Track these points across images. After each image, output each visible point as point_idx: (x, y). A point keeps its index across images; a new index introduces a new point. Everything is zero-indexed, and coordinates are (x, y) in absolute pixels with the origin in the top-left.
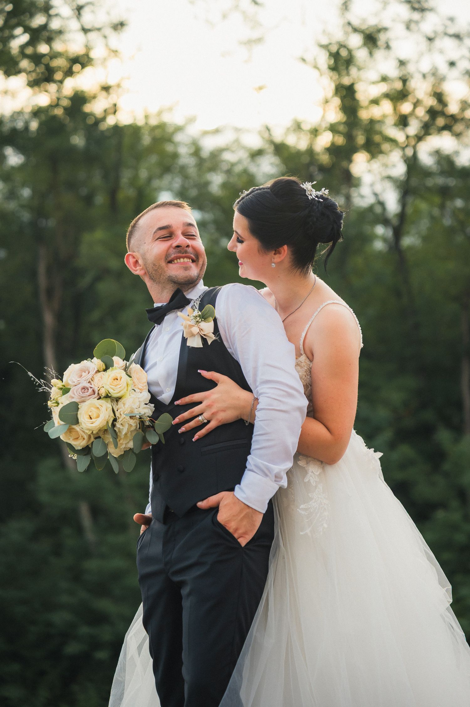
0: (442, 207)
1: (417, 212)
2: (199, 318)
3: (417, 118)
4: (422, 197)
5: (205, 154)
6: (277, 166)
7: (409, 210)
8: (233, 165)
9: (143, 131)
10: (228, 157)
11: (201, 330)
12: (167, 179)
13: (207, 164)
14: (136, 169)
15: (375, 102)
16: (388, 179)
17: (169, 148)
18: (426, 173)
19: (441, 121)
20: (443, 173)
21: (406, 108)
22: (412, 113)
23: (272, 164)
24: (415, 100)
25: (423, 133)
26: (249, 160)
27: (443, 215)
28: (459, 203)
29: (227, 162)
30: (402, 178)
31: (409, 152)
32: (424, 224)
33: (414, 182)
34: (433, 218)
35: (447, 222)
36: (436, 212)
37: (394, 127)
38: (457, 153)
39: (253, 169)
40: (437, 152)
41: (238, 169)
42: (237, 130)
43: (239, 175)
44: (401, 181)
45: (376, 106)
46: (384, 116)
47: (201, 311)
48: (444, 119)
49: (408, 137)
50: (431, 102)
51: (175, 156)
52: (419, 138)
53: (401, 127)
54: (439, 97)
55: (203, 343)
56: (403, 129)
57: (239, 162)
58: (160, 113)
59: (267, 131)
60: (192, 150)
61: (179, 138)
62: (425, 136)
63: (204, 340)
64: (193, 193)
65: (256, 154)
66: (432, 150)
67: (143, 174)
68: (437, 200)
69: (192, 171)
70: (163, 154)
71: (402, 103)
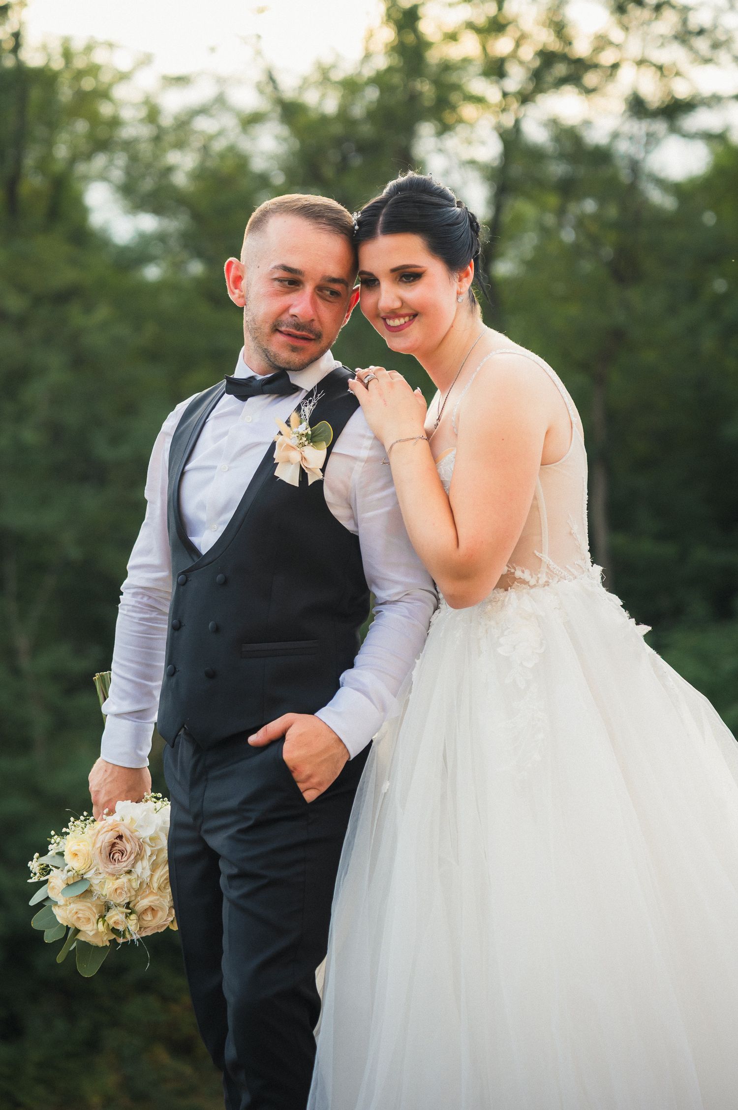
0: (561, 212)
1: (519, 220)
2: (305, 439)
3: (521, 63)
4: (529, 197)
5: (167, 121)
6: (285, 139)
7: (507, 217)
8: (211, 138)
9: (60, 79)
10: (203, 125)
11: (304, 458)
12: (100, 161)
13: (170, 138)
14: (49, 143)
15: (452, 37)
16: (471, 165)
17: (106, 110)
18: (536, 155)
19: (560, 70)
20: (562, 156)
21: (502, 46)
22: (514, 55)
23: (277, 137)
24: (518, 34)
25: (531, 86)
26: (238, 130)
27: (560, 225)
28: (590, 206)
29: (202, 133)
30: (496, 163)
31: (508, 121)
32: (529, 242)
33: (517, 170)
34: (545, 232)
35: (568, 236)
36: (550, 219)
37: (483, 79)
38: (587, 123)
39: (245, 145)
40: (553, 123)
41: (219, 146)
42: (220, 81)
43: (222, 156)
44: (493, 168)
45: (454, 43)
46: (466, 61)
47: (311, 428)
48: (566, 65)
49: (505, 95)
50: (545, 38)
51: (115, 122)
52: (525, 98)
53: (494, 78)
54: (559, 28)
55: (301, 480)
56: (497, 82)
57: (221, 133)
58: (89, 49)
59: (271, 84)
60: (143, 113)
61: (120, 92)
62: (535, 94)
63: (303, 475)
64: (147, 185)
65: (251, 121)
66: (545, 117)
67: (62, 152)
68: (553, 200)
69: (145, 149)
70: (94, 119)
71: (496, 38)
